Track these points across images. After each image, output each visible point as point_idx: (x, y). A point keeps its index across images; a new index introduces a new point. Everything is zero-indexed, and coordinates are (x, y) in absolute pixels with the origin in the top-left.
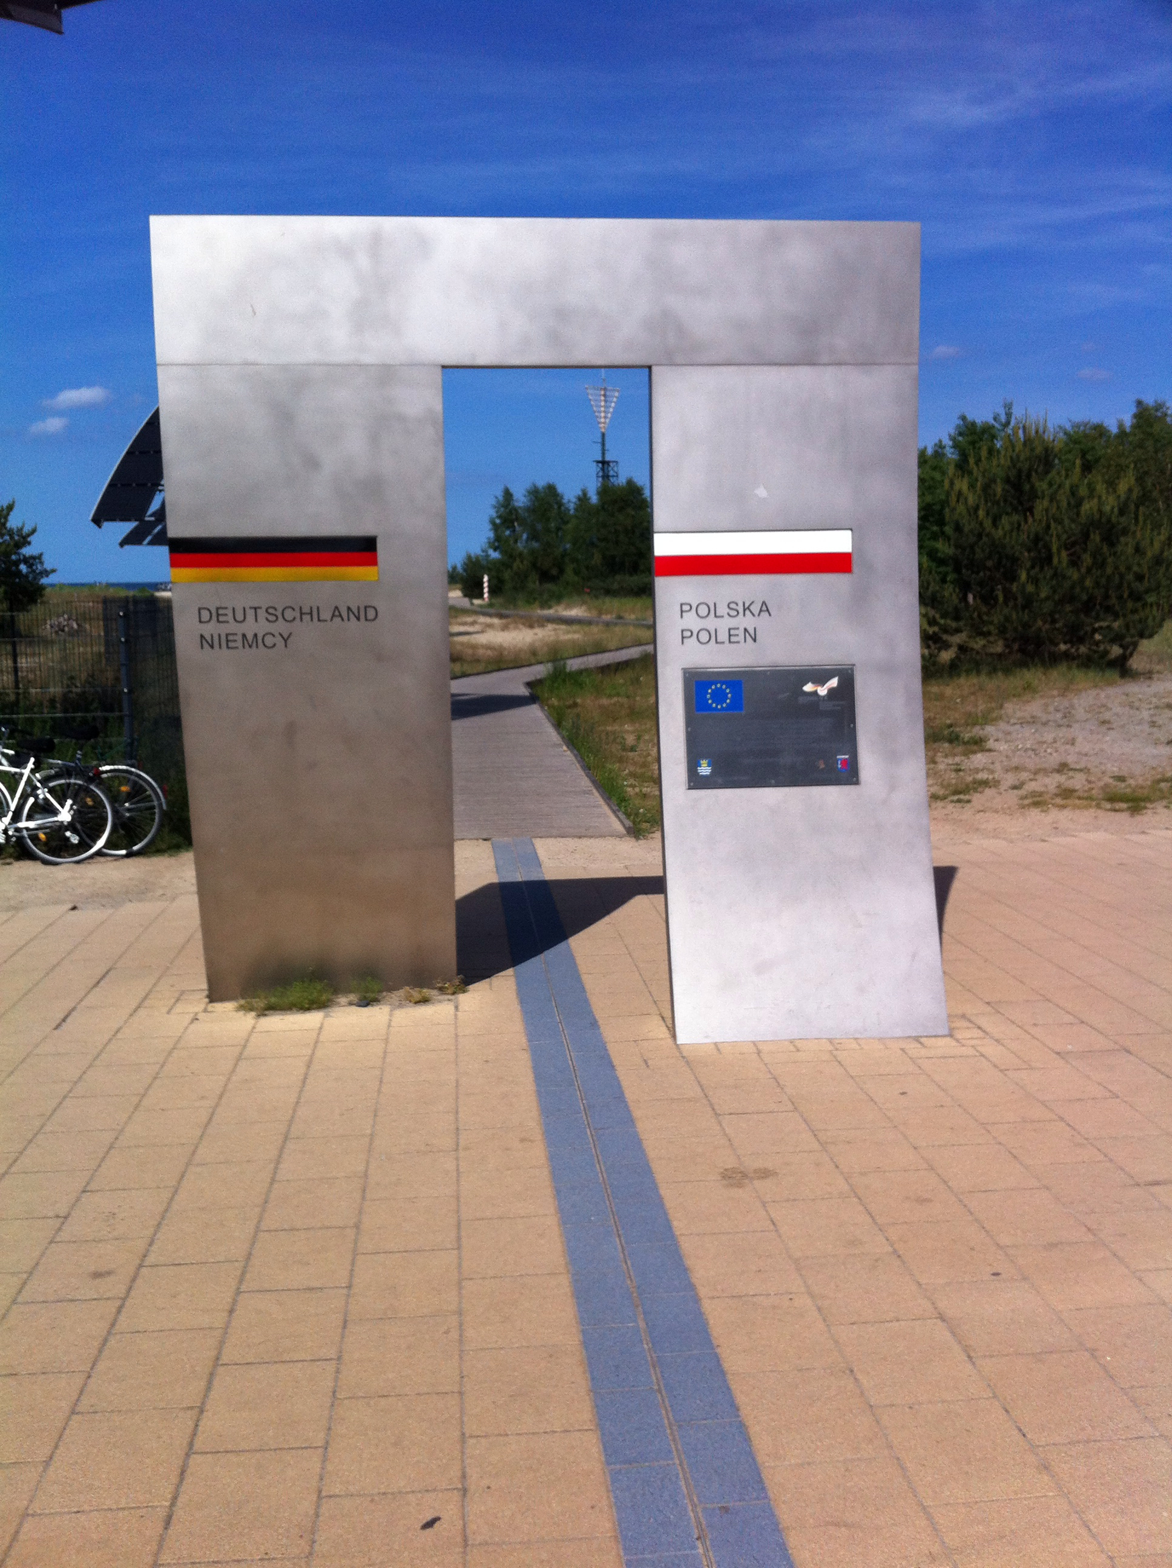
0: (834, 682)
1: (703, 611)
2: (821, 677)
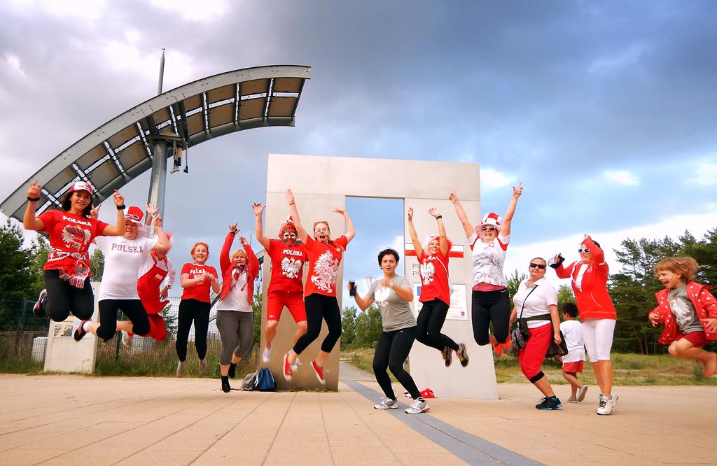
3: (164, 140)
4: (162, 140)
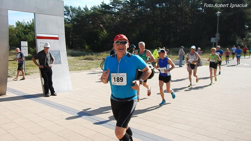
0: (58, 52)
1: (43, 43)
2: (56, 52)
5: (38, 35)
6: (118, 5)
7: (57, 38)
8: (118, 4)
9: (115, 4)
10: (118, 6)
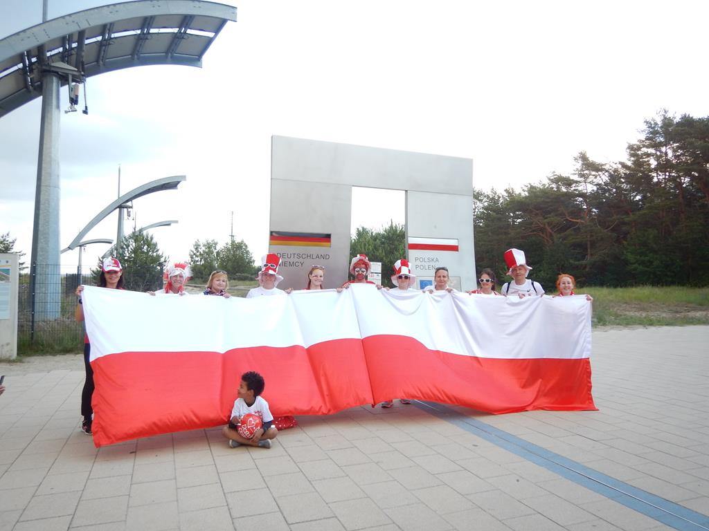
1: (421, 260)
3: (57, 73)
4: (53, 72)
5: (411, 241)
6: (594, 175)
7: (454, 248)
8: (594, 173)
9: (585, 172)
10: (596, 177)
